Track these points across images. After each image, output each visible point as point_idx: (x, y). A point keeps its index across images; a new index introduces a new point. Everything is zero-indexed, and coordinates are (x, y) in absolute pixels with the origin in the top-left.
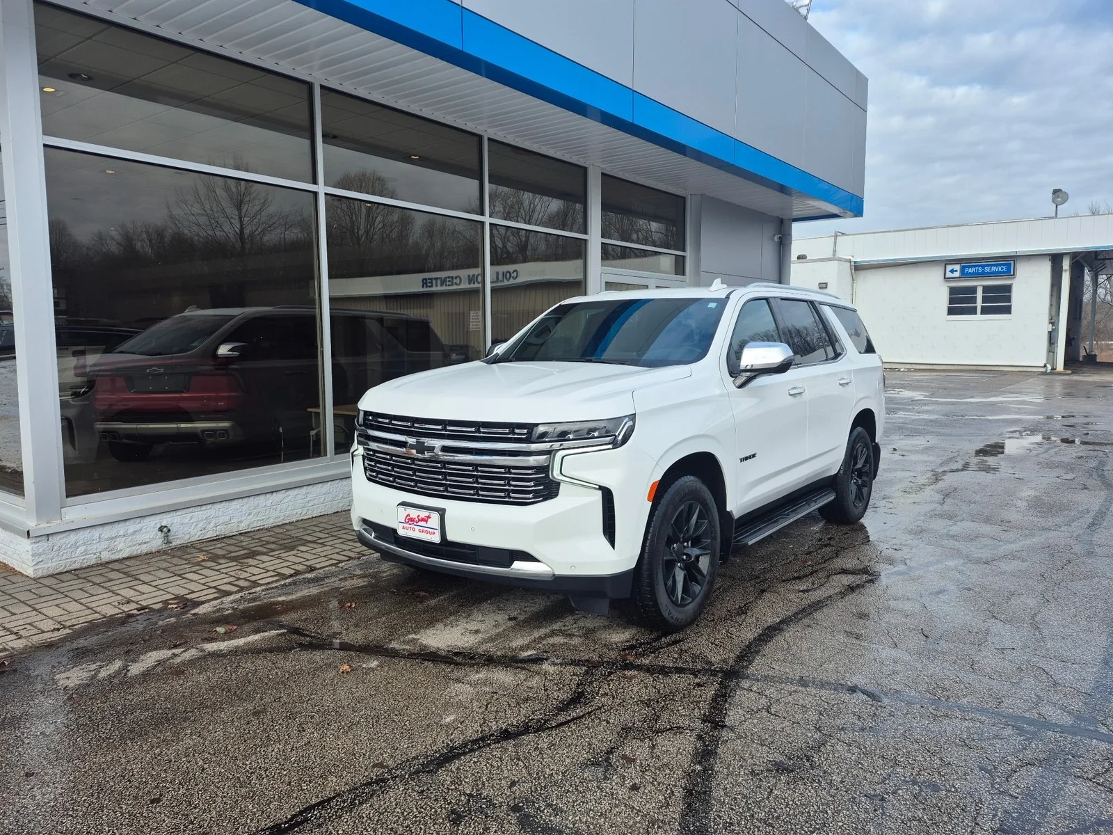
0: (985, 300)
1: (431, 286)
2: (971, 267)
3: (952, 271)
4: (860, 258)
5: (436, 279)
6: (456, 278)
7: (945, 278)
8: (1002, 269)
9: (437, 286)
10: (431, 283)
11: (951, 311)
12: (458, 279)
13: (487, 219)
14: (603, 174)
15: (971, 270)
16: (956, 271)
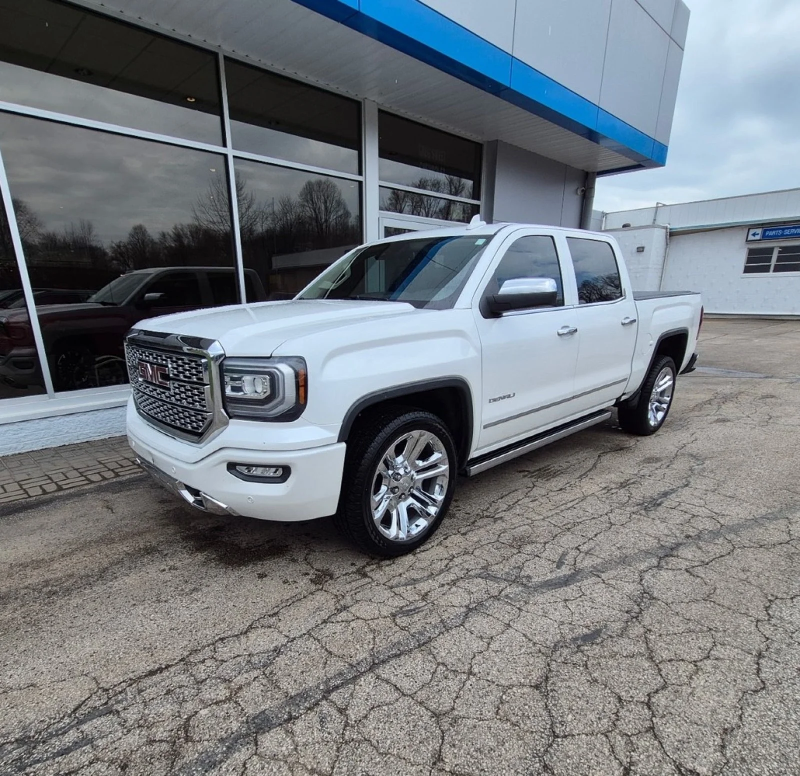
0: (779, 259)
2: (772, 230)
3: (754, 235)
4: (677, 225)
7: (747, 241)
11: (747, 270)
13: (230, 151)
14: (380, 111)
15: (771, 233)
16: (758, 234)
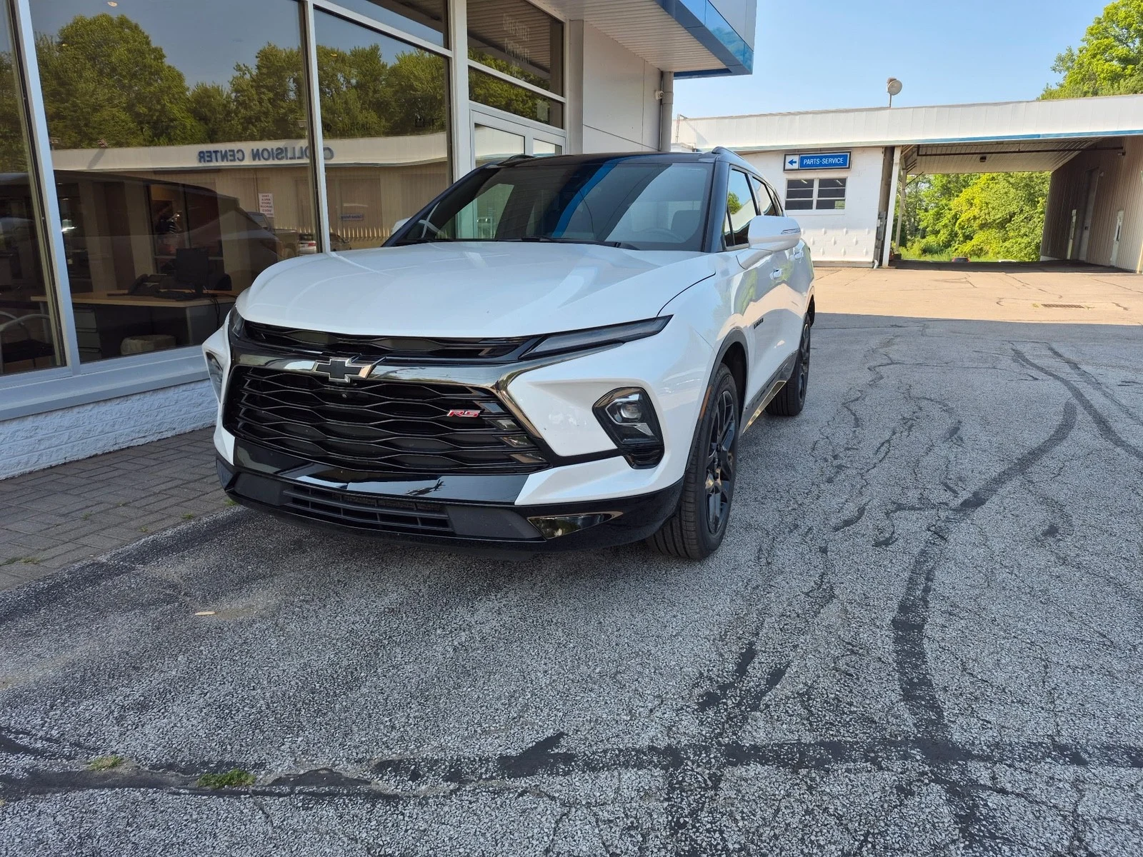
0: (821, 194)
1: (211, 161)
2: (810, 158)
3: (791, 162)
5: (216, 152)
6: (238, 151)
7: (784, 170)
8: (839, 161)
9: (217, 161)
10: (210, 157)
11: (790, 206)
12: (240, 153)
15: (809, 162)
16: (795, 162)
